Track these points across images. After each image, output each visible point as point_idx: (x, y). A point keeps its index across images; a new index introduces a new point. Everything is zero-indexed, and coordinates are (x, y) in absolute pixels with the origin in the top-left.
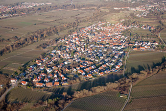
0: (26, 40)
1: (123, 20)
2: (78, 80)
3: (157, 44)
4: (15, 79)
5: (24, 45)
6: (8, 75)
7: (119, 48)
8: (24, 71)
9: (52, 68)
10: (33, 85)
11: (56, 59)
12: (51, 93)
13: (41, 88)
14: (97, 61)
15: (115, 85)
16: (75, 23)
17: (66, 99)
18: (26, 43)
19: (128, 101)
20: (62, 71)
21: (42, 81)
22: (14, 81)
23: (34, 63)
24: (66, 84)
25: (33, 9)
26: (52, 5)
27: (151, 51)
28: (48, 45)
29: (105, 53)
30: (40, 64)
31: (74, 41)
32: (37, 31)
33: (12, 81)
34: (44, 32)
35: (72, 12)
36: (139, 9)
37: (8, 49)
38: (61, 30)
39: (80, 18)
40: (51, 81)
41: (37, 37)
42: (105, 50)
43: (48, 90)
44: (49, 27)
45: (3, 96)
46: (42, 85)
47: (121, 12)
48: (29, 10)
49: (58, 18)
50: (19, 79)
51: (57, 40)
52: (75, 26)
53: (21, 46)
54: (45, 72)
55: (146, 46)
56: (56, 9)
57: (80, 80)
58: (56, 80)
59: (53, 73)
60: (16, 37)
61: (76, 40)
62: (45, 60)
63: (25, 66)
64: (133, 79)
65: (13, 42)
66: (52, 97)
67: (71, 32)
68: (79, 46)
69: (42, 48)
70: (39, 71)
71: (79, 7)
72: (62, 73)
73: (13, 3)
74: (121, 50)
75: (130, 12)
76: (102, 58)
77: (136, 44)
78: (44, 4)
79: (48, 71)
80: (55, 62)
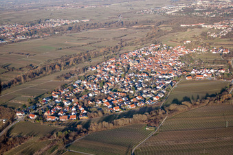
0: (45, 69)
1: (189, 42)
2: (100, 113)
3: (223, 71)
4: (22, 112)
5: (41, 75)
6: (13, 108)
7: (167, 77)
8: (35, 104)
9: (71, 101)
10: (44, 120)
11: (79, 90)
12: (63, 127)
13: (53, 122)
14: (132, 92)
16: (117, 47)
18: (44, 73)
20: (83, 103)
21: (56, 115)
22: (20, 114)
23: (49, 95)
24: (85, 117)
25: (61, 29)
26: (90, 23)
27: (212, 80)
28: (73, 75)
29: (146, 83)
30: (57, 96)
31: (108, 69)
32: (62, 58)
33: (17, 114)
34: (72, 59)
35: (116, 32)
36: (218, 26)
37: (19, 80)
38: (96, 56)
39: (126, 40)
40: (68, 114)
41: (60, 65)
42: (147, 80)
43: (62, 123)
44: (78, 53)
45: (4, 131)
46: (55, 118)
47: (188, 30)
48: (55, 30)
49: (92, 41)
50: (26, 112)
51: (85, 69)
52: (116, 51)
53: (37, 76)
54: (62, 105)
55: (205, 74)
56: (95, 28)
57: (103, 113)
58: (73, 113)
59: (71, 107)
60: (31, 65)
61: (111, 68)
62: (64, 92)
63: (37, 99)
65: (27, 72)
67: (107, 59)
68: (112, 75)
69: (63, 78)
70: (54, 104)
71: (129, 25)
72: (83, 106)
74: (168, 80)
75: (201, 31)
76: (140, 89)
77: (193, 72)
78: (78, 21)
79: (65, 103)
80: (76, 95)
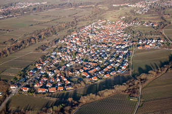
0: (23, 42)
1: (124, 17)
2: (82, 83)
3: (162, 41)
4: (15, 85)
5: (21, 47)
6: (7, 81)
7: (123, 47)
8: (24, 77)
9: (54, 72)
10: (35, 91)
11: (57, 61)
12: (54, 100)
13: (44, 93)
14: (101, 62)
15: (123, 87)
16: (73, 22)
17: (72, 105)
18: (24, 45)
19: (138, 104)
20: (65, 74)
21: (44, 87)
22: (14, 87)
23: (34, 67)
24: (70, 88)
25: (27, 10)
26: (48, 5)
27: (157, 49)
28: (48, 47)
29: (109, 53)
30: (40, 68)
31: (74, 41)
32: (34, 32)
33: (11, 87)
34: (42, 33)
35: (68, 11)
36: (139, 5)
37: (4, 53)
38: (60, 30)
39: (78, 17)
40: (54, 85)
41: (34, 39)
42: (108, 50)
43: (52, 95)
44: (46, 28)
45: (3, 105)
46: (44, 90)
47: (121, 9)
48: (24, 10)
49: (54, 18)
50: (19, 85)
51: (56, 41)
52: (73, 26)
53: (19, 49)
54: (47, 76)
55: (151, 44)
56: (52, 8)
57: (85, 83)
58: (59, 85)
59: (55, 77)
60: (12, 39)
61: (76, 40)
62: (45, 64)
63: (24, 71)
64: (141, 80)
65: (9, 45)
66: (57, 104)
67: (70, 32)
68: (80, 47)
69: (41, 50)
70: (40, 75)
71: (76, 6)
72: (65, 77)
73: (6, 3)
74: (125, 49)
75: (130, 9)
76: (106, 58)
77: (140, 43)
78: (39, 3)
79: (50, 75)
80: (56, 65)
